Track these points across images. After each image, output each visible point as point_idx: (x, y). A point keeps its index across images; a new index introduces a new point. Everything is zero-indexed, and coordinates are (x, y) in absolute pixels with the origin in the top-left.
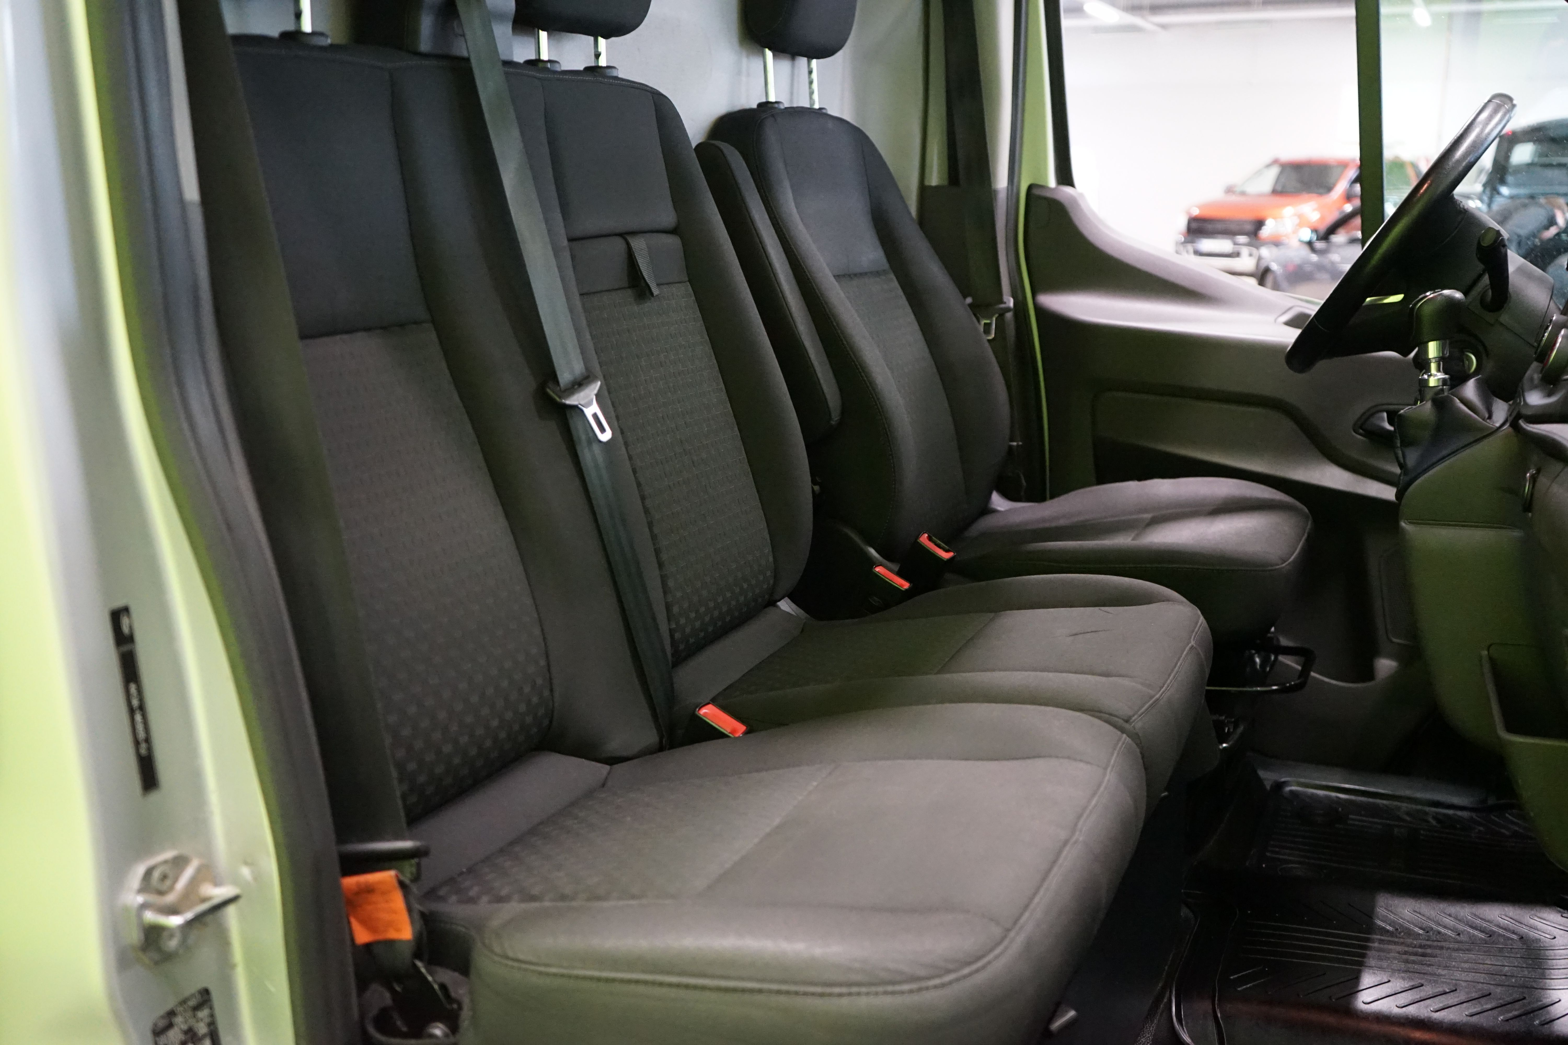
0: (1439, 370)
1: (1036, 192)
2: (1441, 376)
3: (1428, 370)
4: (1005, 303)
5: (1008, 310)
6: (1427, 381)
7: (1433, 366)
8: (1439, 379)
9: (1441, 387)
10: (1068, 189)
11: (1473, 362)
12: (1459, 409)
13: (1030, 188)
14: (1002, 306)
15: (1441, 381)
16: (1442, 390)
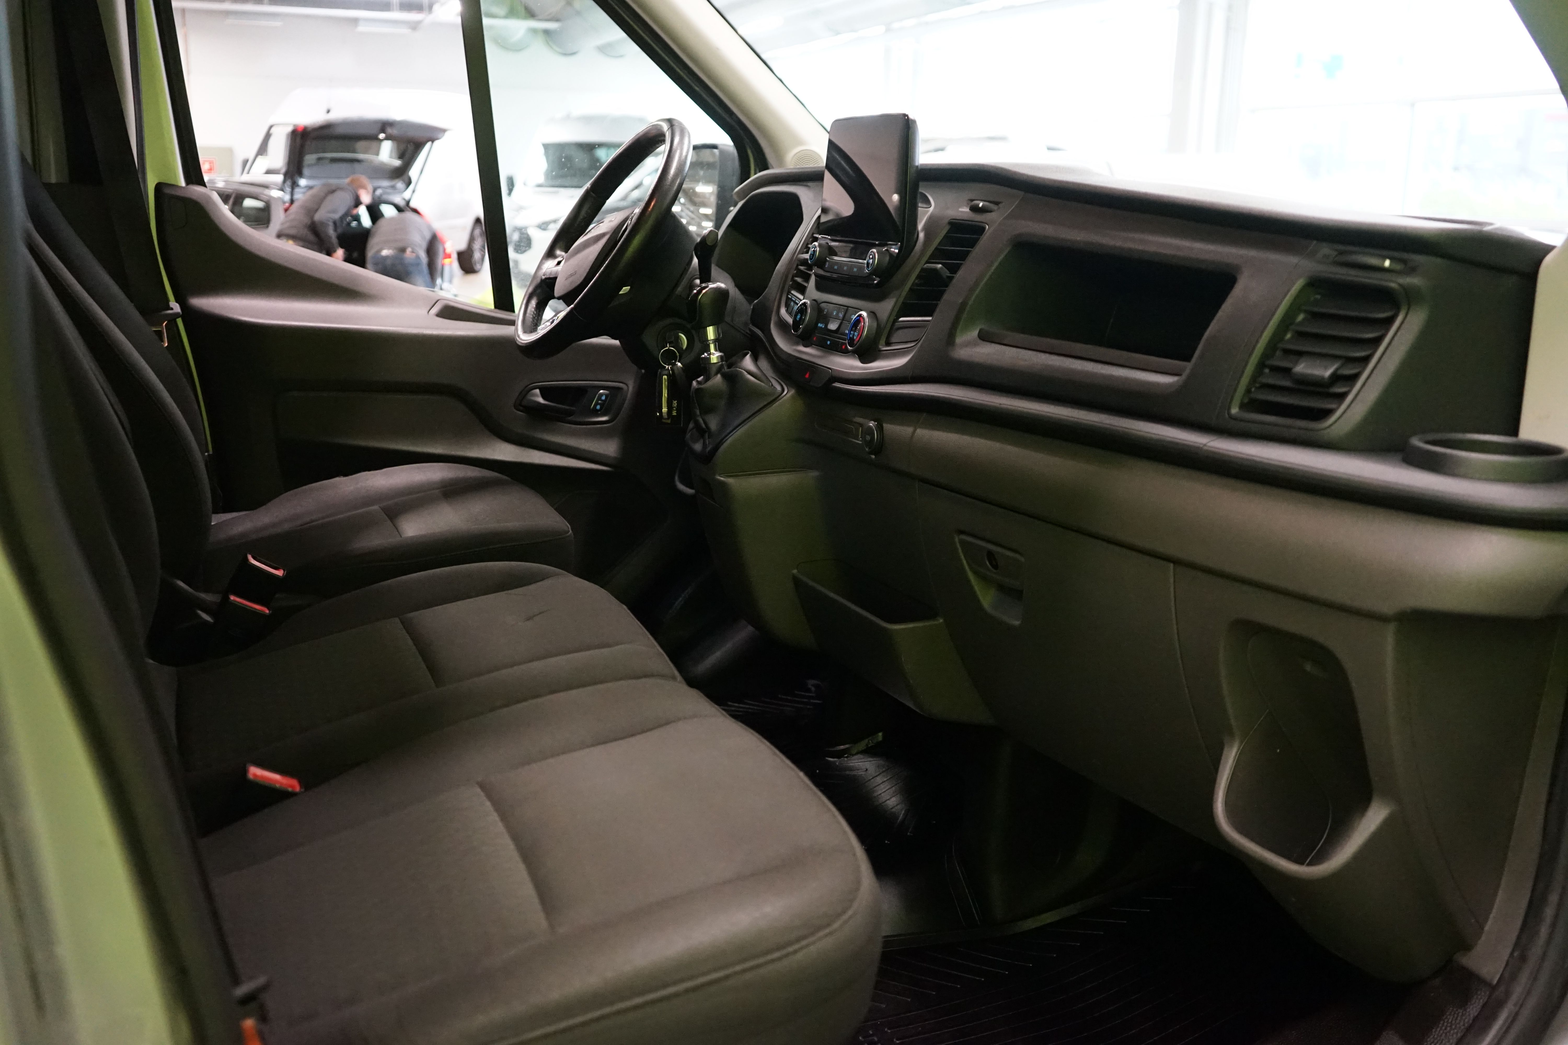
0: (716, 350)
1: (167, 191)
2: (718, 354)
3: (707, 350)
4: (172, 309)
5: (177, 315)
6: (709, 359)
7: (712, 346)
8: (718, 357)
9: (721, 363)
10: (199, 189)
11: (684, 339)
12: (748, 380)
13: (159, 187)
14: (170, 312)
15: (720, 358)
16: (722, 365)
